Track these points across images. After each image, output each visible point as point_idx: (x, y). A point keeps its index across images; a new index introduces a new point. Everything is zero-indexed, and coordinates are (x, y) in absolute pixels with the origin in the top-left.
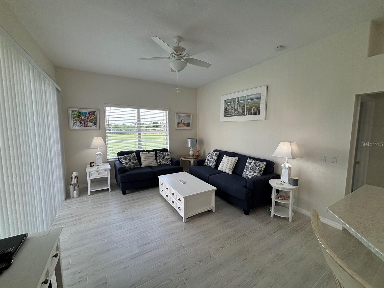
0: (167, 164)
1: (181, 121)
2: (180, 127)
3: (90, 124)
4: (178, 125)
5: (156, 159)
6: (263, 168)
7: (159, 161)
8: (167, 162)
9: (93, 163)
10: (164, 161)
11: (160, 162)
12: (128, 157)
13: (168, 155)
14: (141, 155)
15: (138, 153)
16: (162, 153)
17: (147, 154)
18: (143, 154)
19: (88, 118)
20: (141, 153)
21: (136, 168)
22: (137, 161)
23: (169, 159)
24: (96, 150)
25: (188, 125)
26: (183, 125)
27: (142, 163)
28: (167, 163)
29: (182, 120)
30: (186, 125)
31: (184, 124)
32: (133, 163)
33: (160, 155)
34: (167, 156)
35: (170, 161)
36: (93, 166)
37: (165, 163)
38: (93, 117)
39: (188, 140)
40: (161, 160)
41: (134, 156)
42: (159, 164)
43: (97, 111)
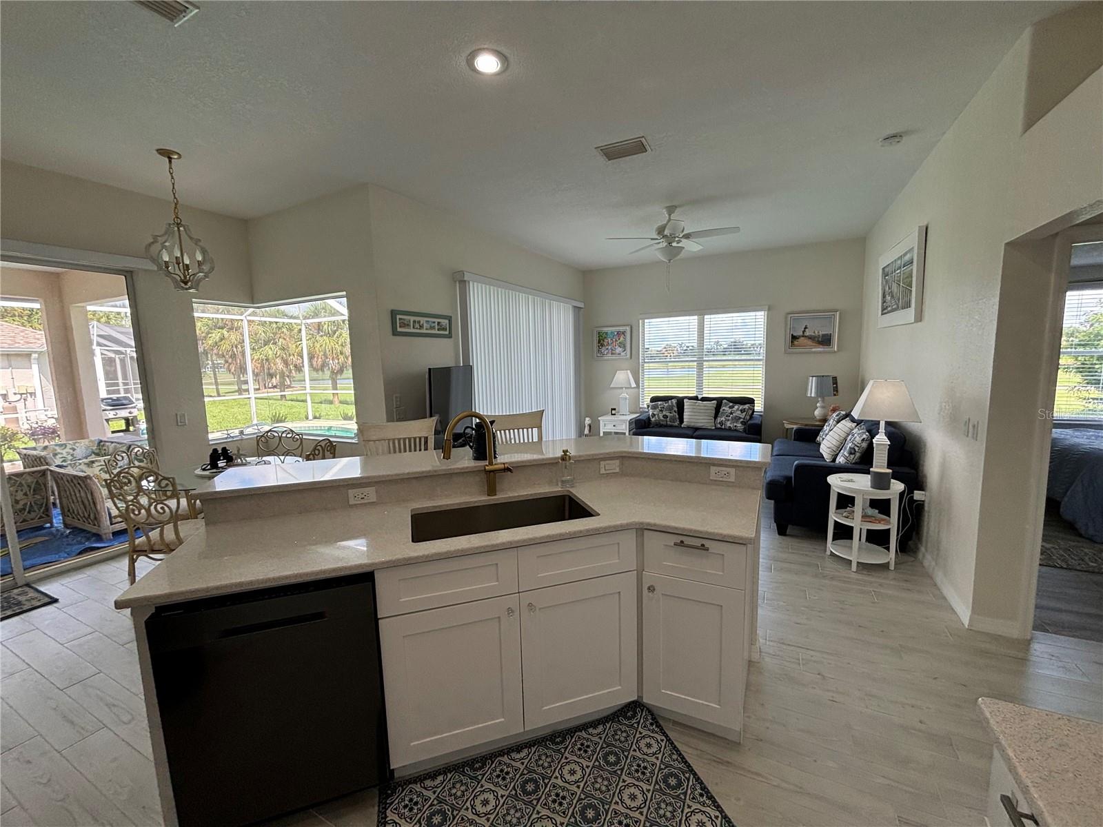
0: (735, 430)
1: (804, 332)
2: (799, 346)
3: (619, 350)
4: (792, 342)
5: (716, 417)
6: (858, 447)
7: (719, 420)
8: (735, 424)
9: (615, 409)
10: (729, 422)
11: (721, 423)
12: (660, 405)
13: (741, 410)
14: (685, 404)
15: (680, 402)
16: (731, 404)
17: (697, 404)
18: (688, 404)
19: (616, 340)
20: (685, 400)
21: (671, 426)
22: (676, 414)
23: (742, 420)
24: (621, 390)
25: (826, 341)
26: (810, 342)
27: (685, 420)
28: (735, 426)
29: (806, 328)
30: (820, 339)
32: (665, 417)
33: (725, 408)
34: (739, 412)
35: (742, 423)
36: (614, 414)
37: (730, 427)
38: (622, 339)
39: (808, 379)
40: (723, 419)
41: (673, 406)
42: (719, 426)
43: (628, 329)
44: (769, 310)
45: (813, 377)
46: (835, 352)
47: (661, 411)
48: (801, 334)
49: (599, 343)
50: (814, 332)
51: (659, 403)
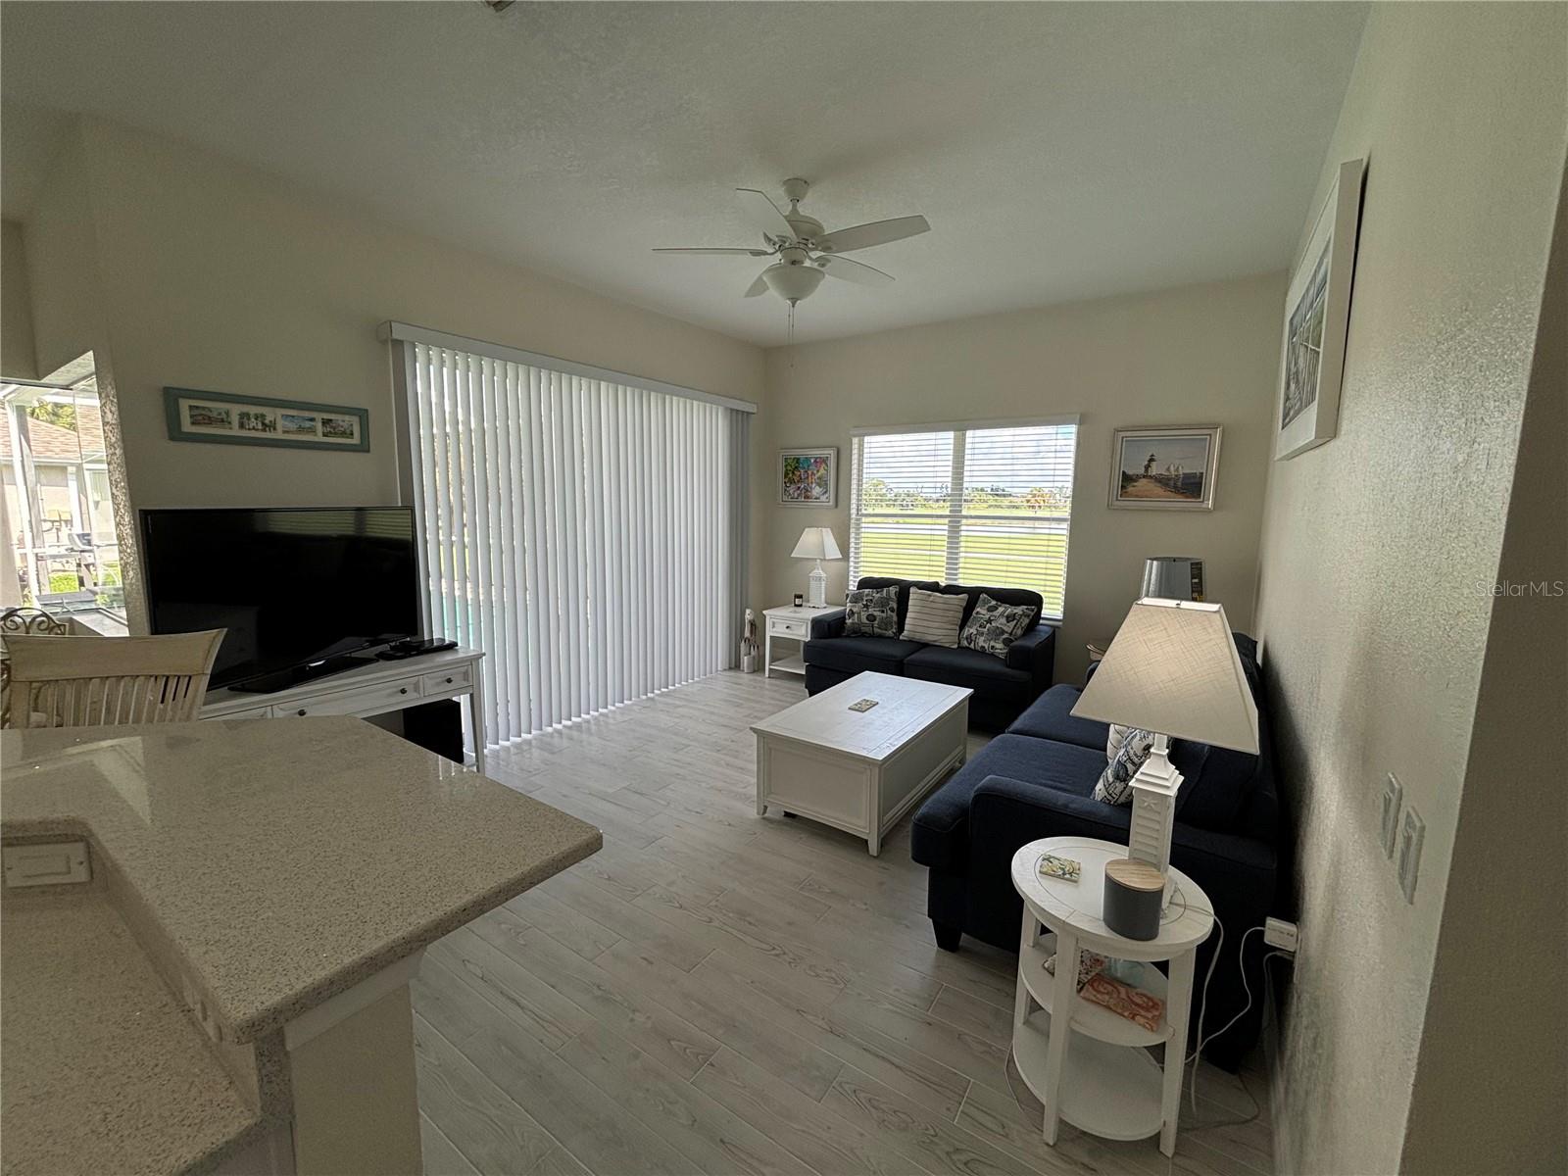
0: (992, 654)
1: (1147, 467)
2: (1137, 496)
3: (817, 491)
4: (1123, 487)
5: (963, 625)
7: (966, 632)
8: (992, 643)
9: (800, 597)
10: (982, 639)
11: (969, 638)
12: (867, 595)
14: (911, 596)
15: (904, 589)
16: (994, 603)
17: (931, 599)
18: (915, 596)
19: (813, 474)
20: (912, 590)
21: (881, 636)
22: (894, 615)
23: (1006, 636)
24: (811, 564)
25: (1191, 487)
26: (1158, 490)
27: (906, 627)
28: (993, 647)
29: (1151, 460)
30: (1179, 484)
31: (1163, 481)
32: (872, 618)
33: (982, 610)
34: (1004, 620)
35: (1005, 641)
37: (983, 647)
38: (822, 471)
39: (1144, 564)
40: (973, 631)
41: (888, 598)
42: (965, 643)
43: (832, 453)
44: (1082, 422)
45: (1153, 559)
46: (1208, 511)
47: (866, 606)
48: (1142, 471)
49: (785, 477)
50: (1168, 469)
51: (867, 591)
